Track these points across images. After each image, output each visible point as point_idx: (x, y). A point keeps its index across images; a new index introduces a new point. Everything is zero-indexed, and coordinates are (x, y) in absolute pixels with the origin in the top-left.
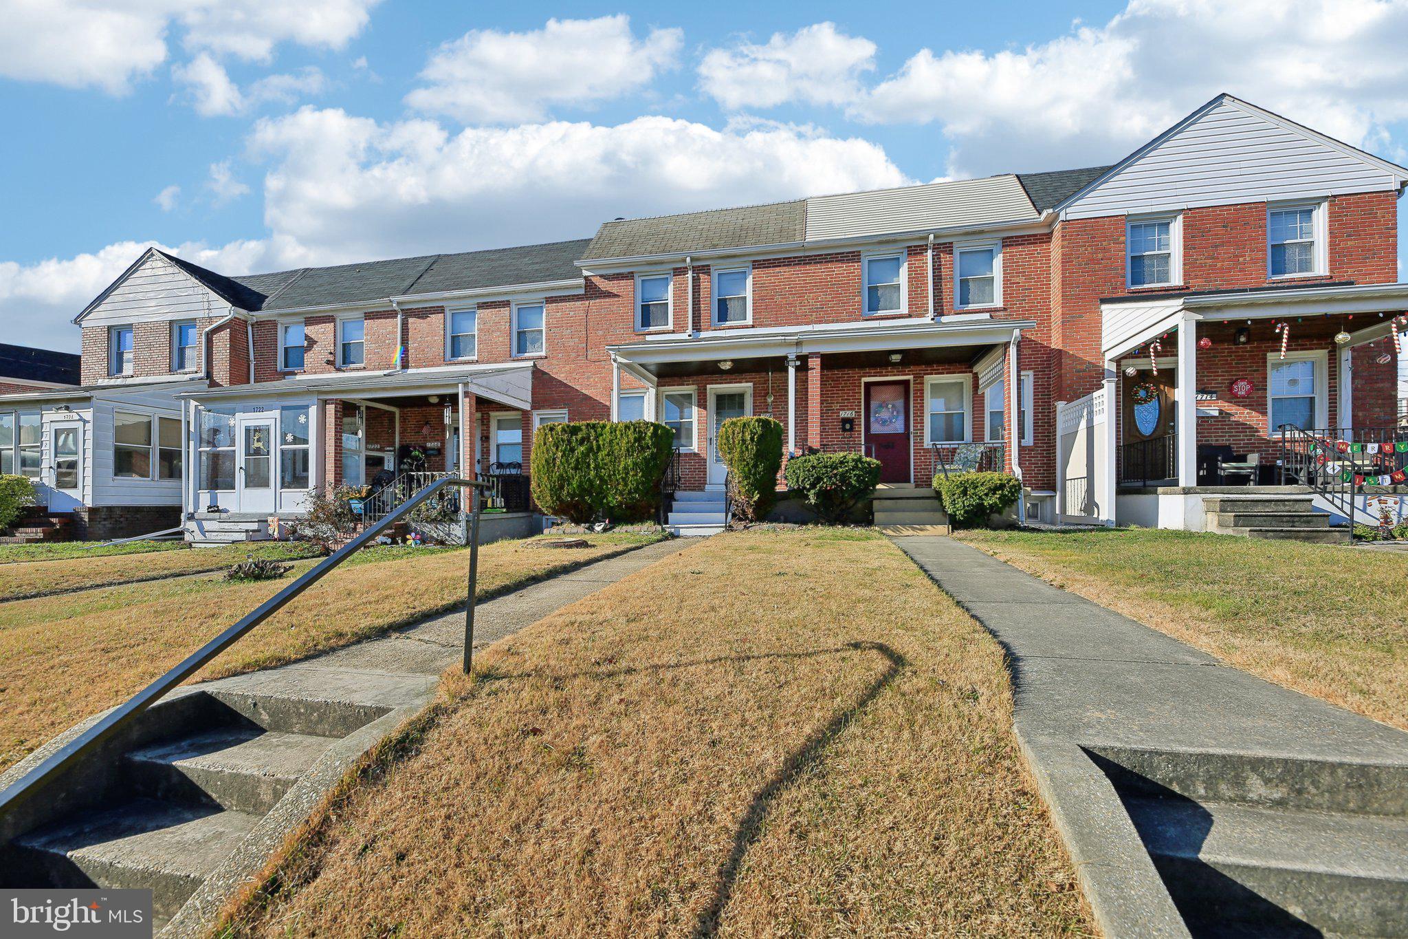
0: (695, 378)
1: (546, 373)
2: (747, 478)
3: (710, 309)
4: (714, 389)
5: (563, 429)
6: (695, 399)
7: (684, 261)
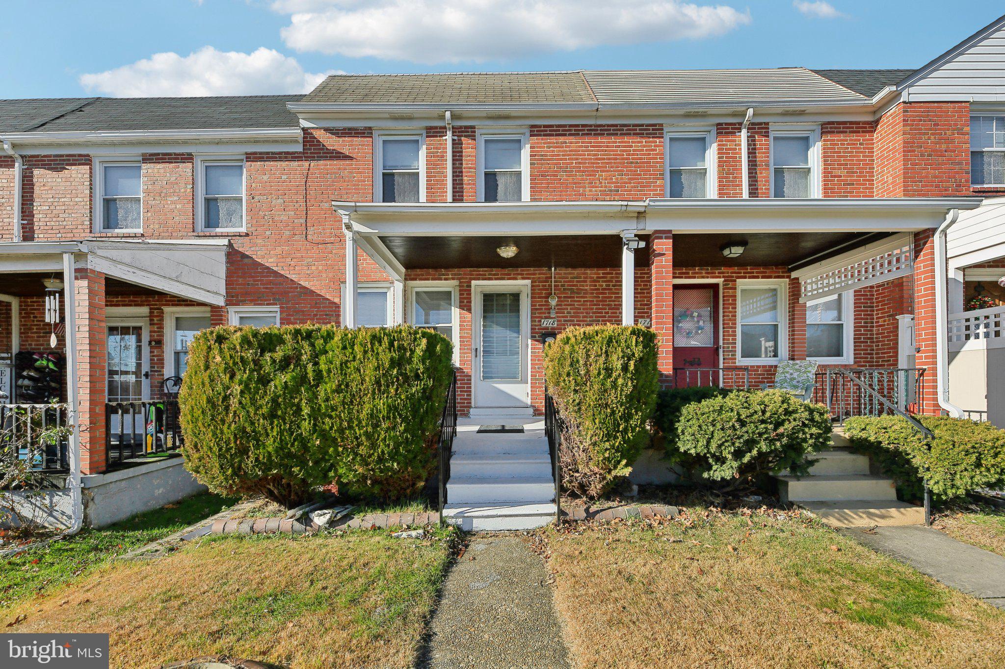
0: (456, 271)
1: (248, 257)
2: (609, 436)
3: (475, 183)
4: (481, 286)
5: (245, 341)
6: (455, 297)
7: (442, 117)
